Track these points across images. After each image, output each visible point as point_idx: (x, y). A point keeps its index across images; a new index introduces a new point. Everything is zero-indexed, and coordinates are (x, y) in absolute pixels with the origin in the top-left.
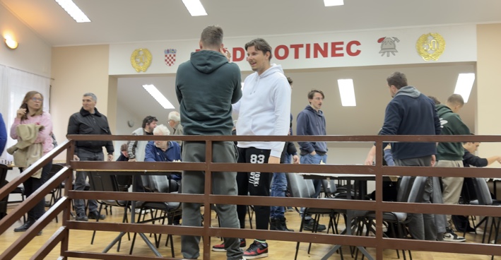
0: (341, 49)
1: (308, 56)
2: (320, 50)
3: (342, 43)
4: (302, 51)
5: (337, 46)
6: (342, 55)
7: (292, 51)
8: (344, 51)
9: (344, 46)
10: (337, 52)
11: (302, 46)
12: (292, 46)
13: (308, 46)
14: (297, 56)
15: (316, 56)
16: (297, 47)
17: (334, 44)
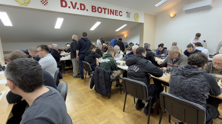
0: (117, 13)
1: (108, 14)
2: (112, 12)
3: (118, 11)
4: (107, 11)
5: (117, 12)
6: (118, 15)
7: (103, 10)
8: (118, 14)
9: (118, 12)
10: (117, 14)
11: (106, 9)
12: (103, 8)
13: (108, 9)
14: (105, 13)
15: (111, 14)
16: (105, 9)
17: (116, 11)
